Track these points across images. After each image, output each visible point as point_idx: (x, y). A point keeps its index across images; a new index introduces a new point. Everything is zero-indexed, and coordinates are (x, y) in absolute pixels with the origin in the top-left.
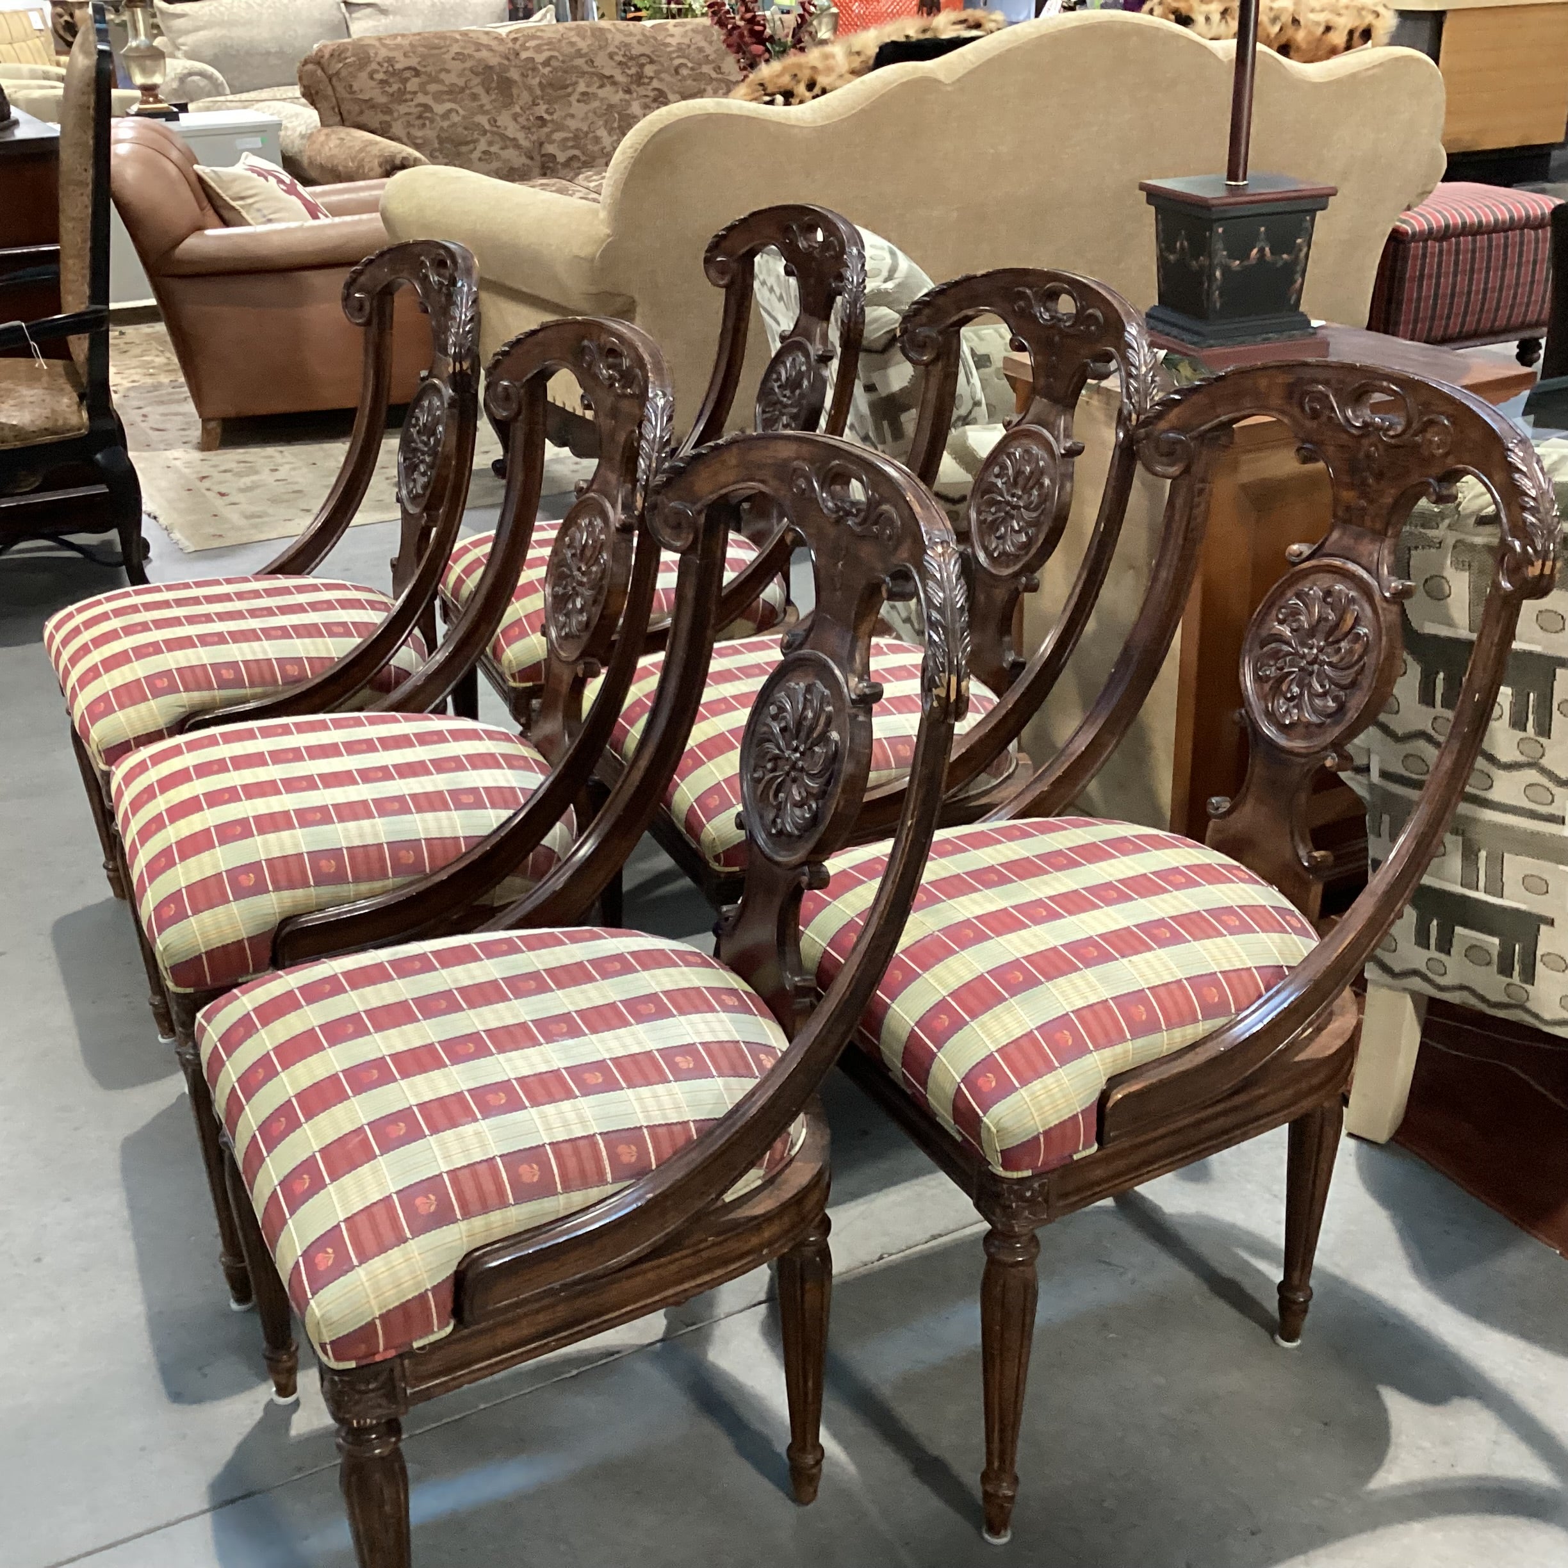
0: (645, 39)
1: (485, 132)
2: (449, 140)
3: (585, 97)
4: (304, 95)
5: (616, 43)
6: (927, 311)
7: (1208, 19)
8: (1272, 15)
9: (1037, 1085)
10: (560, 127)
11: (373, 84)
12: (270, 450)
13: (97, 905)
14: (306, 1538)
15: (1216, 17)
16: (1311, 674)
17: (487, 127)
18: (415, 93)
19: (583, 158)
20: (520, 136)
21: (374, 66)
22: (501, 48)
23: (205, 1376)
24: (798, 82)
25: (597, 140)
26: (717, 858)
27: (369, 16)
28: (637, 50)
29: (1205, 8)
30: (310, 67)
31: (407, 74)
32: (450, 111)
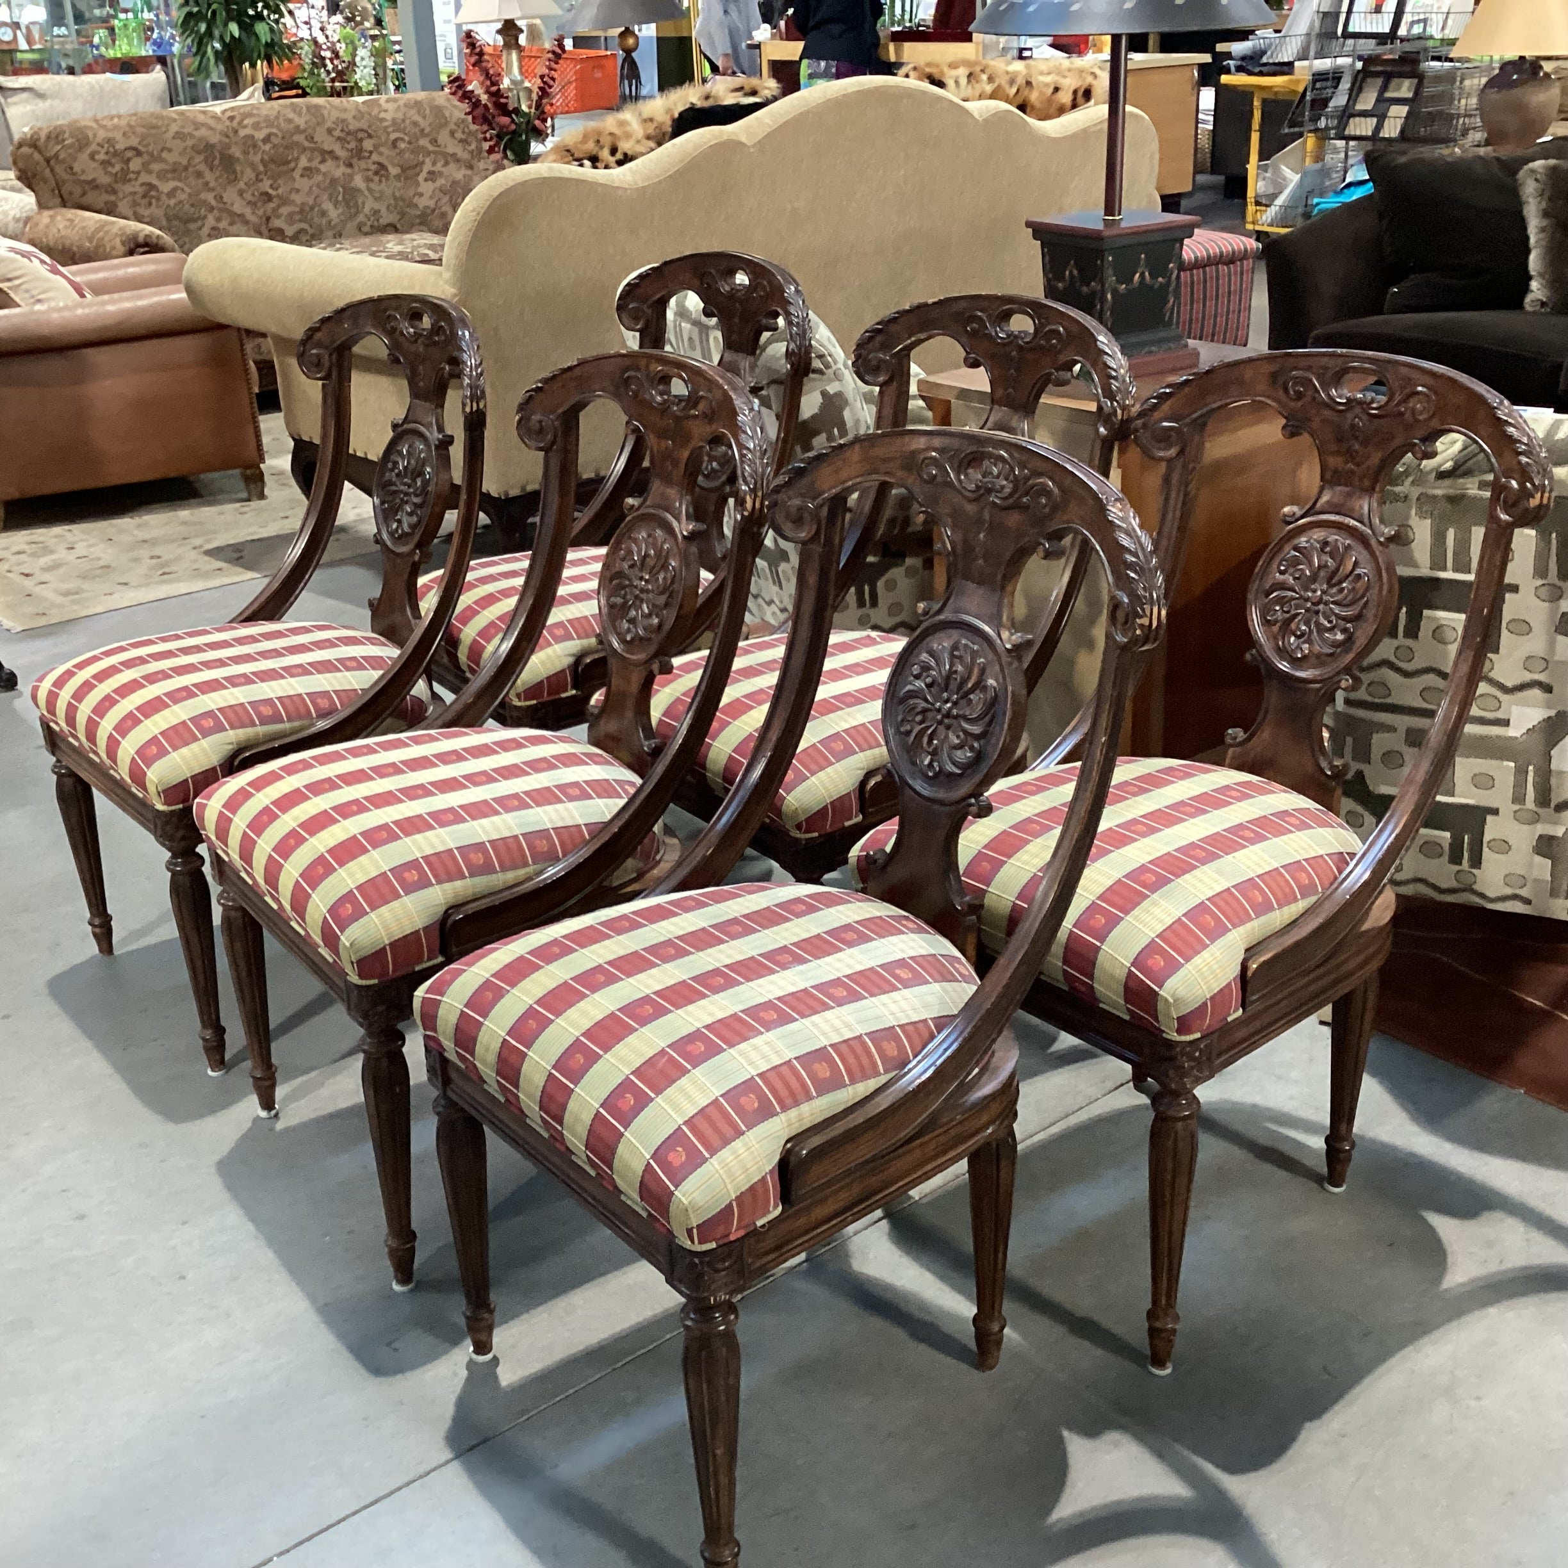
0: (359, 115)
1: (212, 209)
2: (176, 217)
3: (308, 172)
4: (19, 178)
5: (333, 119)
6: (879, 338)
7: (957, 82)
8: (1008, 77)
9: (1197, 960)
10: (285, 201)
11: (93, 165)
12: (58, 530)
13: (82, 964)
14: (556, 1466)
15: (963, 81)
16: (1317, 612)
17: (213, 203)
18: (138, 173)
19: (311, 231)
20: (248, 211)
21: (94, 147)
22: (219, 127)
23: (396, 1350)
24: (602, 148)
25: (324, 213)
26: (799, 827)
27: (26, 101)
28: (354, 125)
29: (954, 73)
30: (25, 150)
31: (130, 154)
32: (175, 189)
